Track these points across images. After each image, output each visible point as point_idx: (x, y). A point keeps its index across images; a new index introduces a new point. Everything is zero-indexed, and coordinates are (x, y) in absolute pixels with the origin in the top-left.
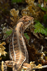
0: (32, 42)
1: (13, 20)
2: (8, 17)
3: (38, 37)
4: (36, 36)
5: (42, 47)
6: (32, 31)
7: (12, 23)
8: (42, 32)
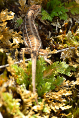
0: (40, 28)
1: (21, 9)
2: (14, 7)
3: (45, 24)
4: (44, 22)
5: (50, 33)
6: (39, 19)
7: (20, 12)
8: (48, 19)
